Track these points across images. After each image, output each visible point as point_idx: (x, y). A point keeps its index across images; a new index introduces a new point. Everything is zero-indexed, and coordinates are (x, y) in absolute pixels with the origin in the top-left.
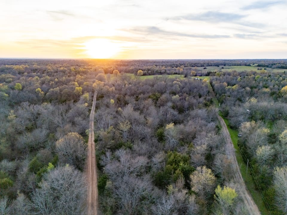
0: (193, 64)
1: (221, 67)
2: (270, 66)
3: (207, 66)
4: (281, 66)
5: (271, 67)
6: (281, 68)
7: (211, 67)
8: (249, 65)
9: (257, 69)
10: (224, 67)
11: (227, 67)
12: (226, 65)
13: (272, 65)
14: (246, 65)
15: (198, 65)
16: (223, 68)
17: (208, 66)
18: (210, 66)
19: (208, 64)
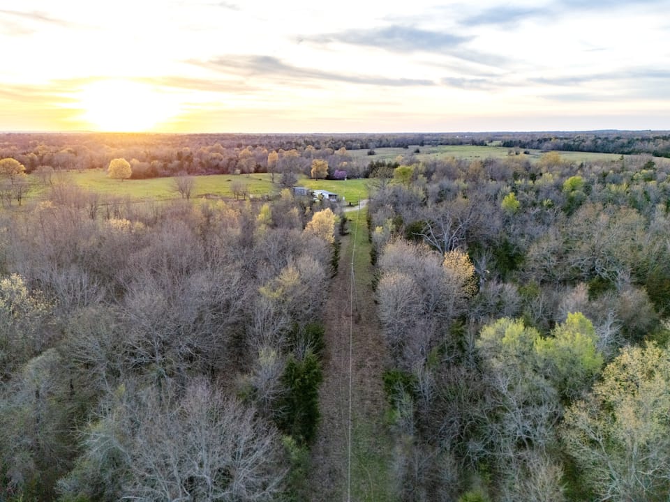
0: (340, 142)
1: (412, 148)
2: (535, 144)
3: (377, 147)
4: (565, 145)
5: (537, 148)
6: (563, 150)
7: (389, 148)
8: (482, 144)
9: (507, 153)
10: (421, 149)
11: (427, 148)
12: (426, 144)
13: (540, 141)
14: (474, 143)
15: (354, 145)
16: (418, 151)
17: (380, 147)
18: (384, 146)
19: (381, 142)
